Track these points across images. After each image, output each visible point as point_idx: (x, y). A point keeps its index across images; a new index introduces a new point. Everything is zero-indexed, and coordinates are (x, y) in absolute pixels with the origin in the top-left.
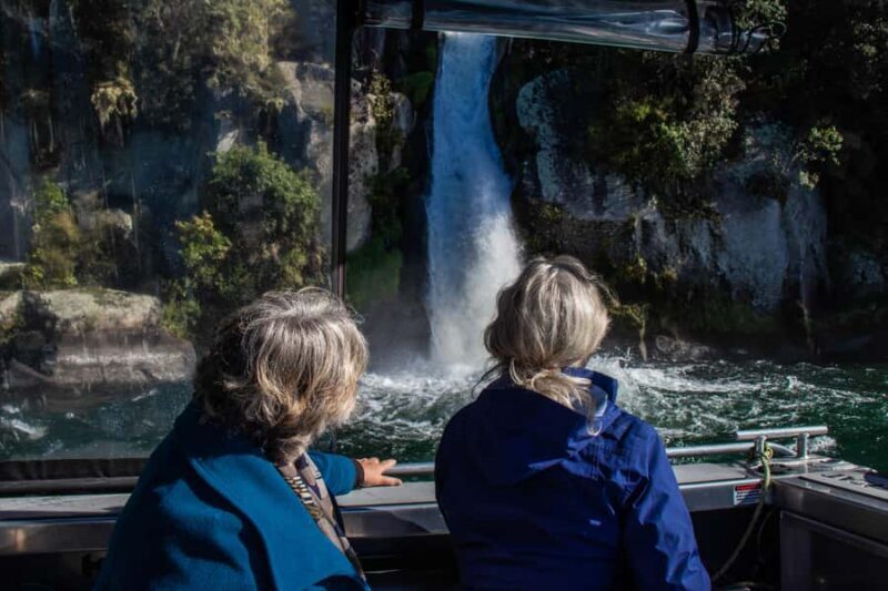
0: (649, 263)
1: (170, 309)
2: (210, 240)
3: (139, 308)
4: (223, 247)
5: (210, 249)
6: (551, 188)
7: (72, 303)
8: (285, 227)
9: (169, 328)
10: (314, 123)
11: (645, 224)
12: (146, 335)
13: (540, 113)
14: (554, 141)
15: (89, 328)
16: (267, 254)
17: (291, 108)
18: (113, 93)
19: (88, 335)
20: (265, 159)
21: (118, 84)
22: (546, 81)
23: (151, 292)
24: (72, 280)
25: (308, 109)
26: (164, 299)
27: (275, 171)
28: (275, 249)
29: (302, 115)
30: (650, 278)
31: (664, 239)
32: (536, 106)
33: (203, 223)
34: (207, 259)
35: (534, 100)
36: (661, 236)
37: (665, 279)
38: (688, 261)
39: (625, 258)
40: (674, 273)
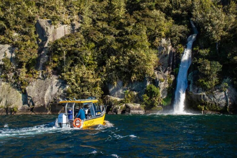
0: (204, 100)
1: (142, 105)
2: (146, 97)
3: (138, 106)
4: (148, 98)
5: (146, 98)
6: (191, 90)
7: (131, 105)
8: (155, 96)
9: (141, 108)
10: (159, 81)
11: (203, 95)
12: (139, 109)
13: (191, 78)
14: (193, 82)
15: (133, 108)
16: (153, 99)
17: (156, 79)
18: (133, 78)
19: (133, 109)
20: (153, 86)
21: (134, 76)
22: (193, 72)
23: (139, 103)
24: (130, 102)
25: (159, 79)
26: (141, 104)
27: (154, 88)
28: (154, 98)
29: (158, 80)
30: (204, 102)
31: (206, 97)
32: (191, 77)
33: (145, 95)
34: (146, 99)
35: (191, 76)
36: (206, 96)
37: (207, 103)
38: (210, 100)
39: (201, 100)
40: (208, 102)
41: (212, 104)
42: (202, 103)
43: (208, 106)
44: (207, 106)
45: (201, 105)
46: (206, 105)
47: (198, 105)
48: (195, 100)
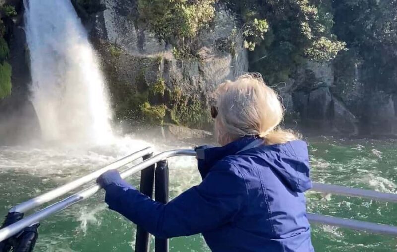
0: (167, 84)
6: (113, 35)
11: (166, 62)
14: (114, 4)
30: (166, 92)
31: (175, 71)
36: (174, 68)
37: (175, 93)
38: (186, 84)
39: (154, 80)
40: (180, 90)
41: (190, 102)
42: (160, 94)
43: (179, 109)
44: (176, 107)
45: (152, 104)
46: (174, 102)
47: (143, 101)
48: (128, 82)
